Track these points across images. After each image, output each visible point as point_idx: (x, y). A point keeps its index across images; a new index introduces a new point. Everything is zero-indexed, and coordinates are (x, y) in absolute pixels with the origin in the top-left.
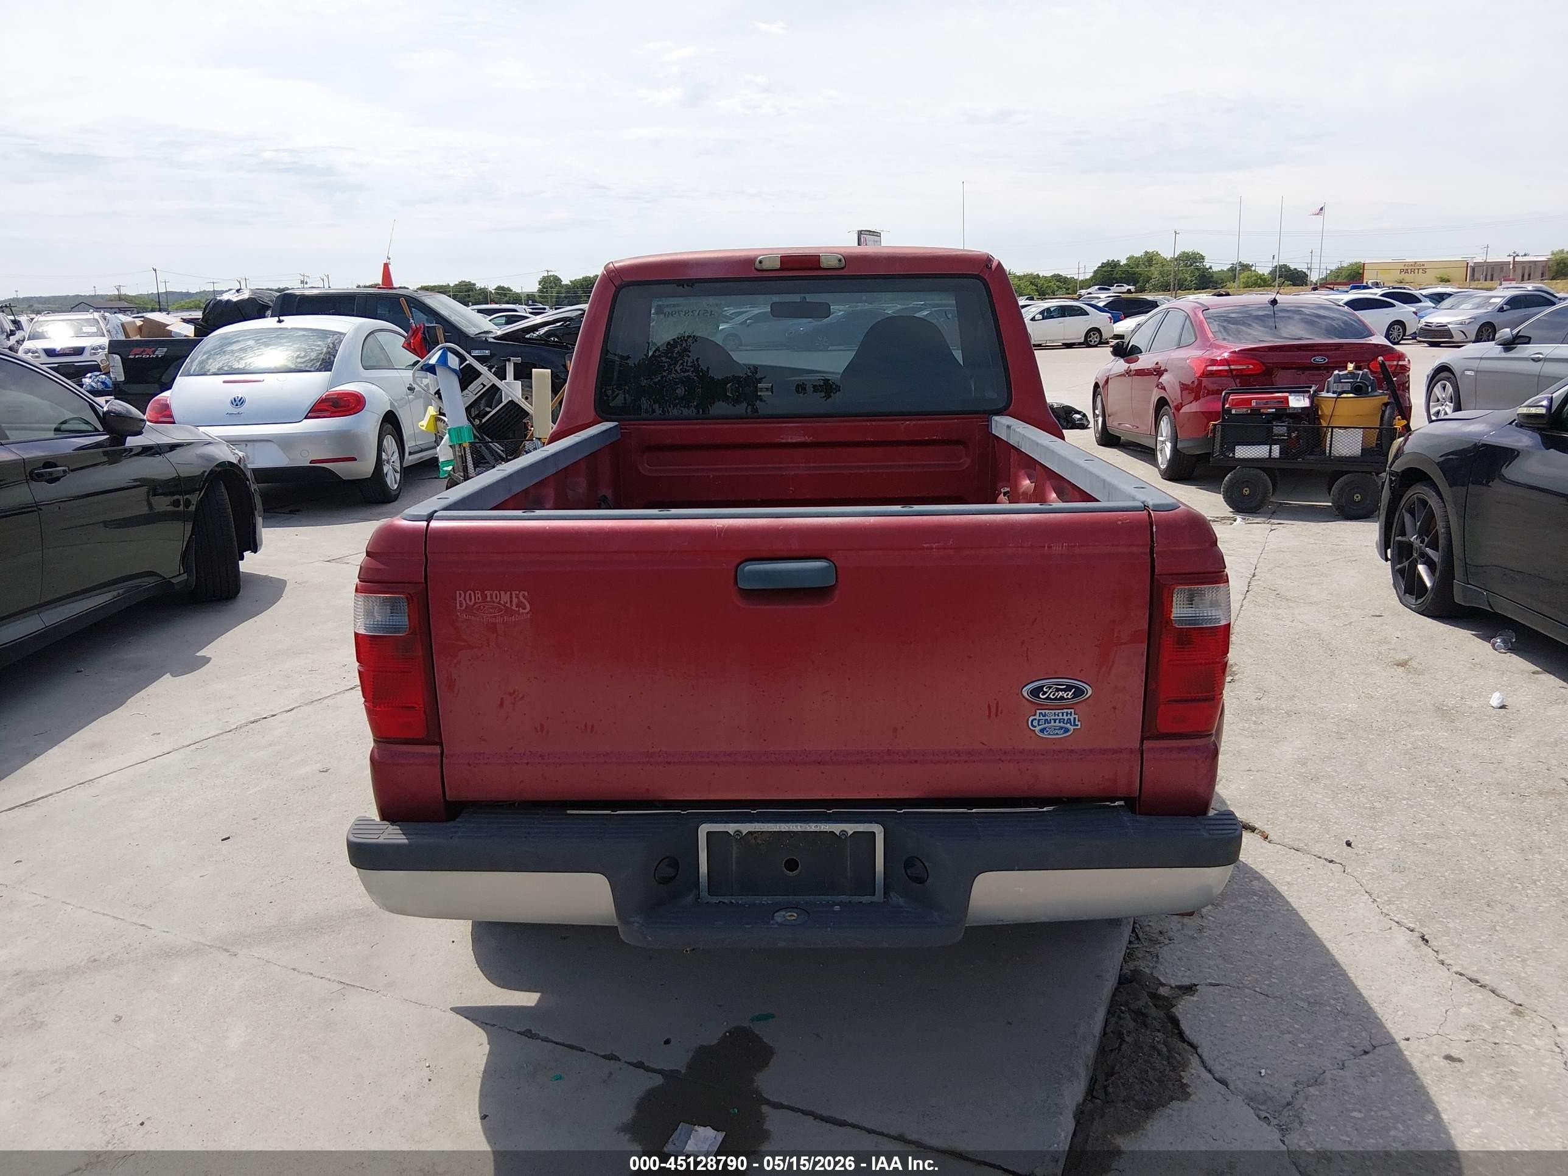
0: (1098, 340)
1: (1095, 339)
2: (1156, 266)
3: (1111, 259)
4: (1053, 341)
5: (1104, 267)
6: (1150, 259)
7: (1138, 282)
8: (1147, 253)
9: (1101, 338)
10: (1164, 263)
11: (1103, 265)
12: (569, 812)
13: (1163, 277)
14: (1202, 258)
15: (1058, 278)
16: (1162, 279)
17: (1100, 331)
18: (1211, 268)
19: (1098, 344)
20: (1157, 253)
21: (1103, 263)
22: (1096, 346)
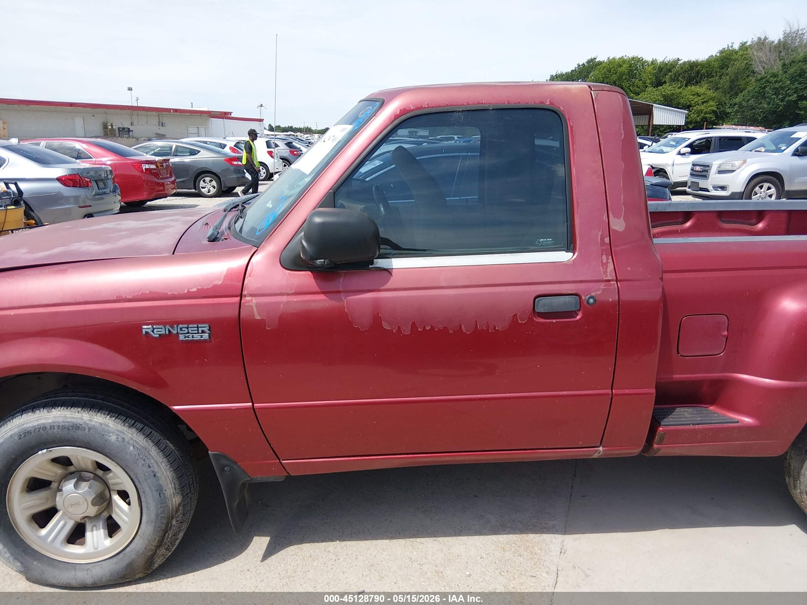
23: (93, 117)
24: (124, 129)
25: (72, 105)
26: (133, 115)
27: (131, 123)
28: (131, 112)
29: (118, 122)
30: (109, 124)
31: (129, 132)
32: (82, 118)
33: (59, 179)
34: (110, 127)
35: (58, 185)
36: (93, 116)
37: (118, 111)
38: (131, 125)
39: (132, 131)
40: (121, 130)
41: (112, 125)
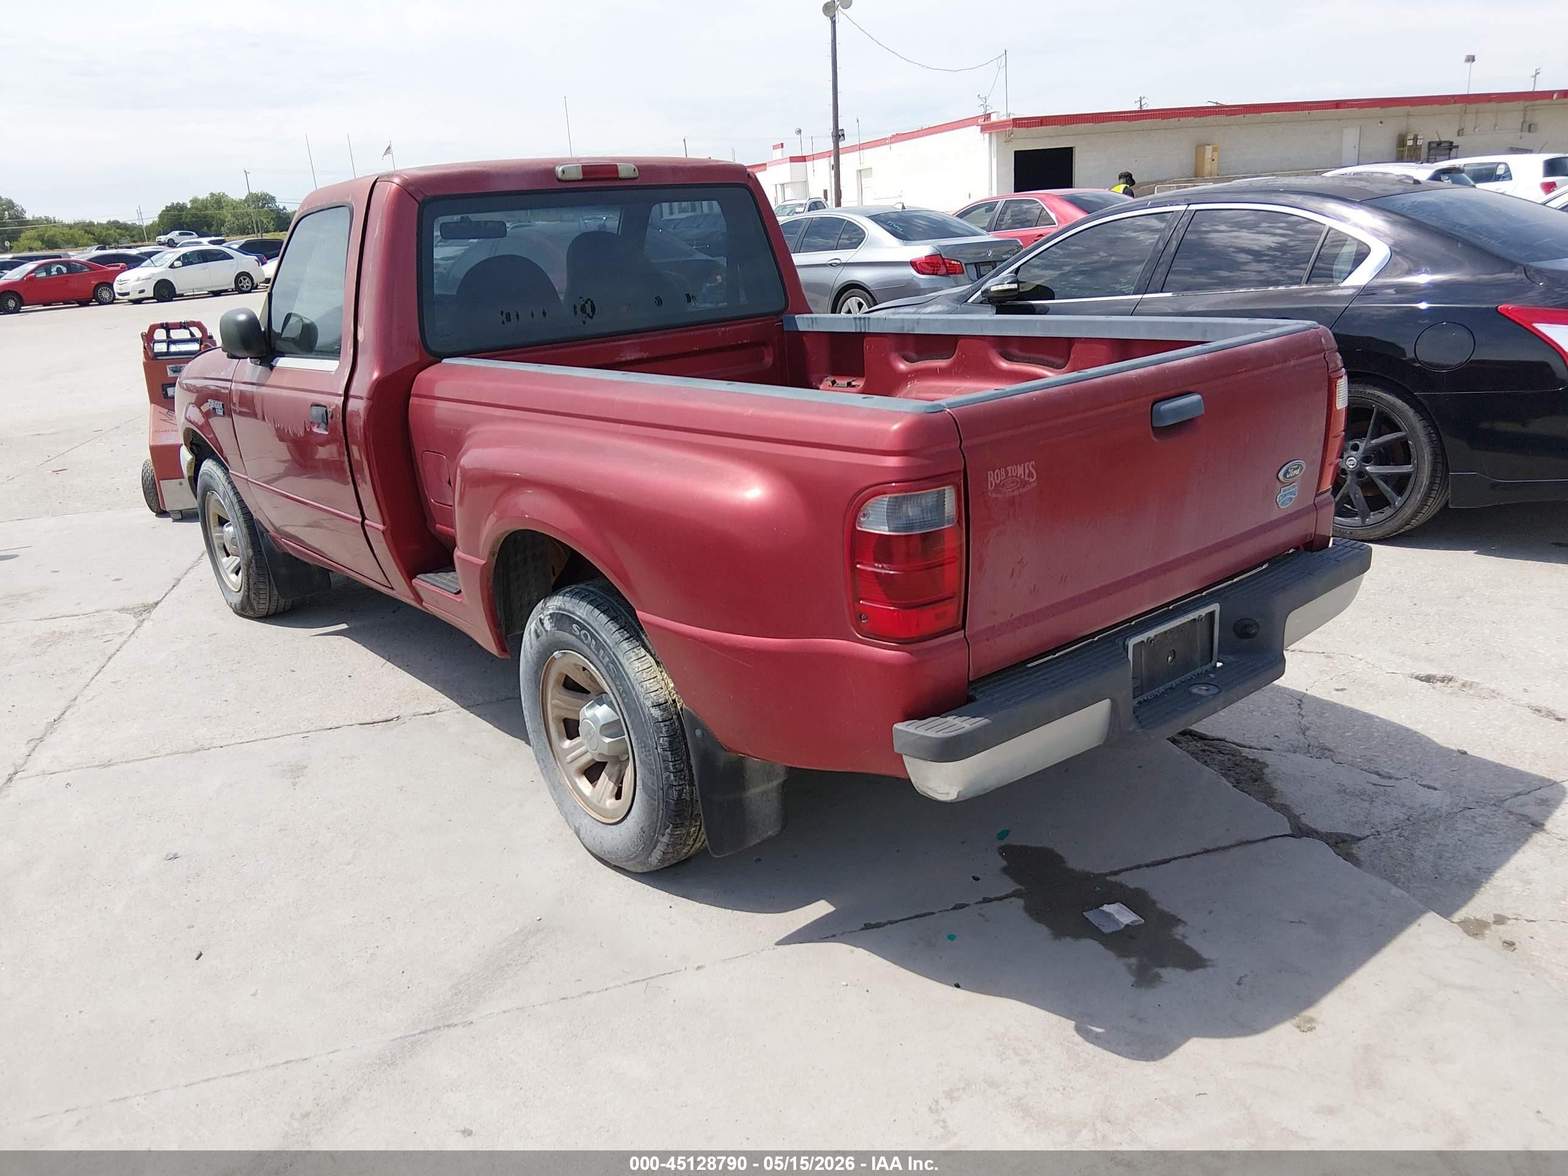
0: (250, 285)
1: (246, 284)
2: (227, 208)
3: (175, 203)
4: (201, 290)
5: (169, 211)
6: (218, 201)
7: (212, 225)
8: (212, 195)
9: (253, 283)
10: (235, 205)
11: (168, 209)
12: (1029, 665)
13: (238, 220)
14: (273, 199)
15: (116, 225)
16: (237, 222)
17: (249, 274)
18: (284, 208)
19: (251, 289)
20: (224, 194)
21: (167, 207)
22: (249, 292)
23: (1380, 125)
24: (1439, 144)
25: (1338, 104)
26: (1465, 113)
27: (1459, 131)
28: (1464, 108)
29: (1430, 129)
30: (1411, 136)
31: (1451, 149)
32: (1359, 128)
33: (913, 264)
34: (1410, 143)
35: (912, 271)
36: (1381, 123)
37: (1436, 108)
38: (1458, 135)
39: (1457, 147)
40: (1434, 148)
41: (1415, 139)
